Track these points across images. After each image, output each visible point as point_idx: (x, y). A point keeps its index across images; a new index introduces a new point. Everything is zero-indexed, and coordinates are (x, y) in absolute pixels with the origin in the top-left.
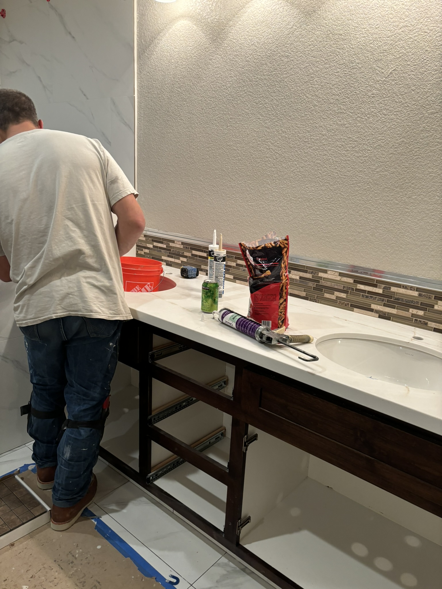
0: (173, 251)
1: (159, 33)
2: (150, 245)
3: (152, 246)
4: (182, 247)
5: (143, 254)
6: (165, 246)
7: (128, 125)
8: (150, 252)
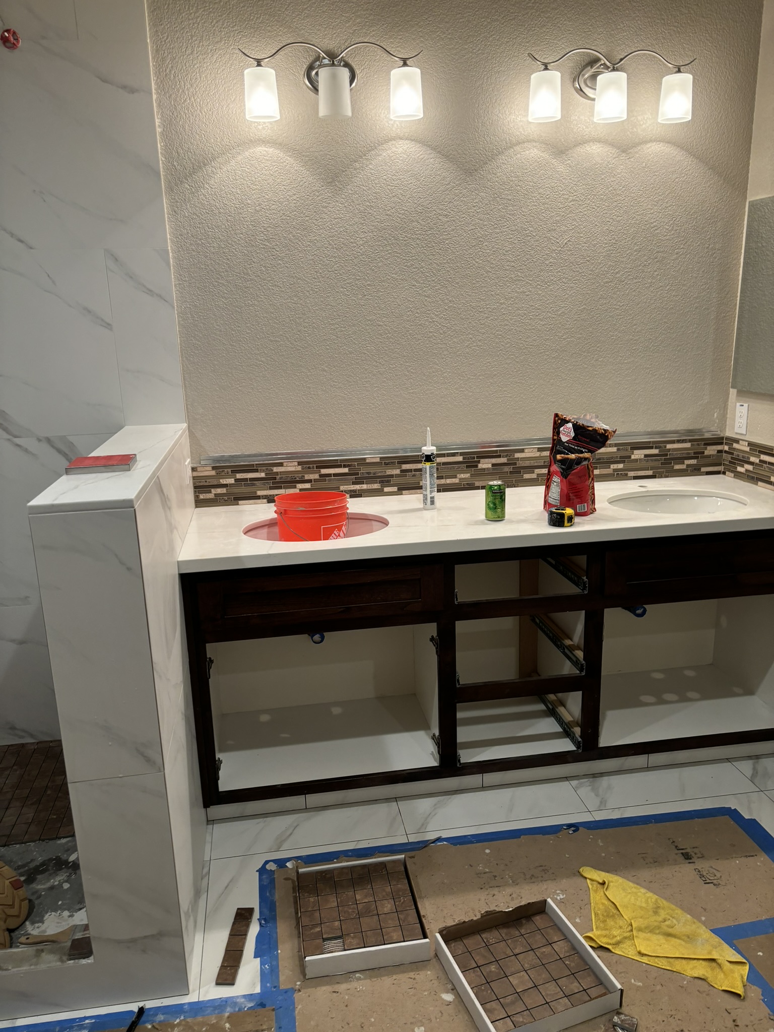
0: (281, 478)
1: (214, 159)
2: (227, 480)
3: (232, 481)
4: (299, 468)
5: (211, 497)
6: (263, 475)
7: (157, 295)
8: (228, 490)
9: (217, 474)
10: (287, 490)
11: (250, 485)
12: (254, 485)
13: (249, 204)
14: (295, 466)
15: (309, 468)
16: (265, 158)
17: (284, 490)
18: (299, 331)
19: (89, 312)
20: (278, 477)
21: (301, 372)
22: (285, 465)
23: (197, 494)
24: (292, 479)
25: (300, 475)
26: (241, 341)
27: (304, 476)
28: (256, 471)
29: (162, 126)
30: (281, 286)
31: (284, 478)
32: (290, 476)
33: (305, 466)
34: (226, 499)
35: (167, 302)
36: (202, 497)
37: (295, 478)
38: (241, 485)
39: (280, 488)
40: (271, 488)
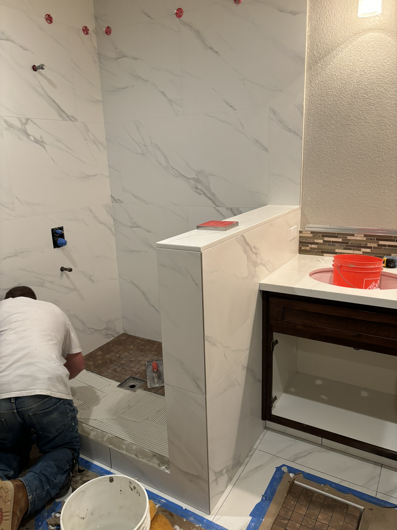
0: (352, 243)
1: (338, 46)
2: (318, 240)
3: (321, 241)
4: (365, 239)
5: (308, 249)
6: (340, 240)
7: (293, 131)
8: (319, 246)
9: (313, 236)
10: (354, 251)
11: (332, 245)
12: (334, 245)
13: (356, 71)
14: (362, 237)
15: (371, 239)
16: (372, 40)
17: (353, 251)
18: (378, 152)
19: (258, 142)
20: (350, 243)
21: (376, 178)
22: (355, 236)
23: (301, 246)
24: (359, 245)
25: (365, 243)
26: (339, 158)
27: (367, 244)
28: (337, 237)
29: (310, 32)
30: (371, 122)
31: (354, 244)
32: (358, 243)
33: (368, 238)
34: (317, 251)
35: (299, 136)
36: (303, 248)
37: (361, 245)
38: (326, 244)
39: (350, 249)
40: (344, 249)
